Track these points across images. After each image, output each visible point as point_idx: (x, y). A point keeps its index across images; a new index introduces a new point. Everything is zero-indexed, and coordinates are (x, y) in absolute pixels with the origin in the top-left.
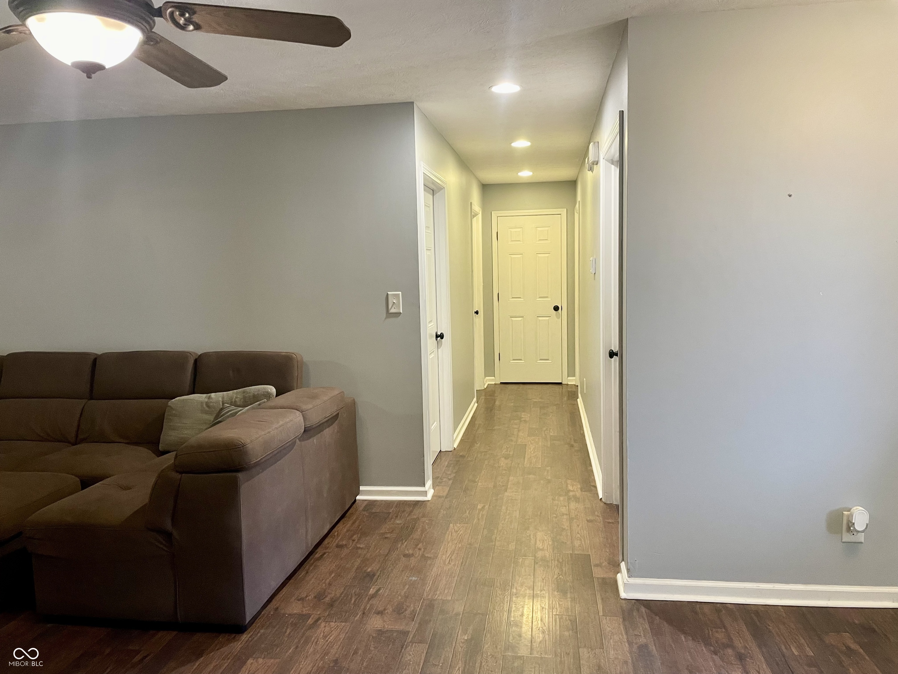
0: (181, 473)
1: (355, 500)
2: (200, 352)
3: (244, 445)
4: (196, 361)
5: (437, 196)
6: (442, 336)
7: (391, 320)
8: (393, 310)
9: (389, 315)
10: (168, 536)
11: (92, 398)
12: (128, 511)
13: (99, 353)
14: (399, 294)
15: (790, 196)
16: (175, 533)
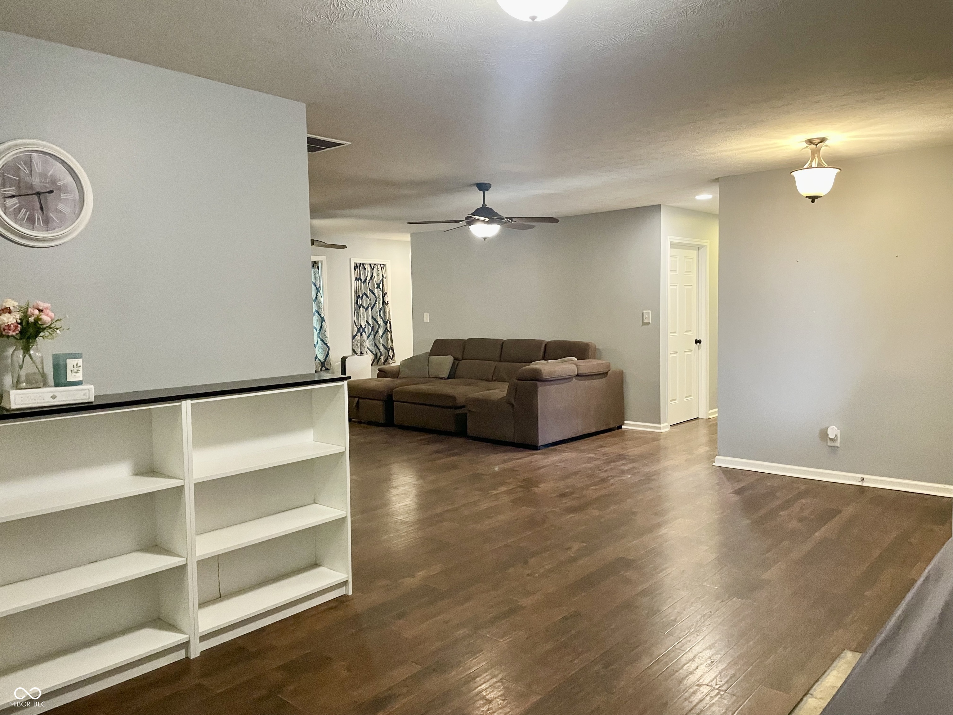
0: (518, 380)
1: (620, 427)
2: (548, 340)
3: (541, 370)
4: (546, 345)
5: (701, 250)
6: (700, 342)
7: (646, 326)
8: (645, 321)
9: (644, 324)
10: (513, 406)
11: (500, 361)
12: (501, 397)
13: (505, 339)
14: (649, 312)
15: (797, 261)
16: (515, 405)
